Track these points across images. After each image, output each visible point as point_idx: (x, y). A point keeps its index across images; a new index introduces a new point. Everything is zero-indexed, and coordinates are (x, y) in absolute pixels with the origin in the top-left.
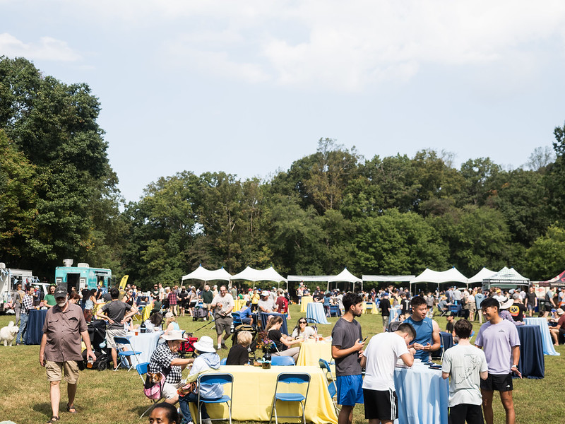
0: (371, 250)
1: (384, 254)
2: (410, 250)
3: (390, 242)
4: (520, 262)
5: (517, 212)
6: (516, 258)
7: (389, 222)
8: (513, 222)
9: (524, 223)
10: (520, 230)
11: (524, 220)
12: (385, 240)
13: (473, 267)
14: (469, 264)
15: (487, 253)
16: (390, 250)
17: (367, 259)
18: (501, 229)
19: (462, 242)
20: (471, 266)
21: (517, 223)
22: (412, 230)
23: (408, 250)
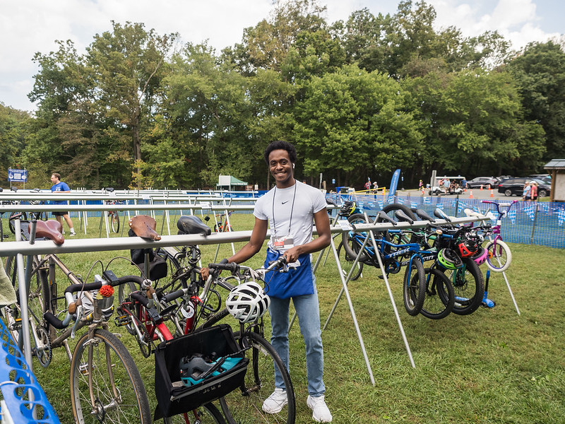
0: (313, 122)
1: (328, 127)
2: (370, 123)
3: (338, 109)
4: (536, 147)
5: (536, 81)
6: (530, 142)
7: (339, 81)
8: (530, 92)
9: (544, 94)
10: (538, 104)
11: (545, 91)
12: (331, 106)
13: (465, 149)
14: (459, 145)
15: (488, 130)
16: (336, 120)
17: (306, 136)
18: (511, 98)
19: (450, 112)
20: (461, 147)
21: (534, 95)
22: (375, 94)
23: (366, 123)
